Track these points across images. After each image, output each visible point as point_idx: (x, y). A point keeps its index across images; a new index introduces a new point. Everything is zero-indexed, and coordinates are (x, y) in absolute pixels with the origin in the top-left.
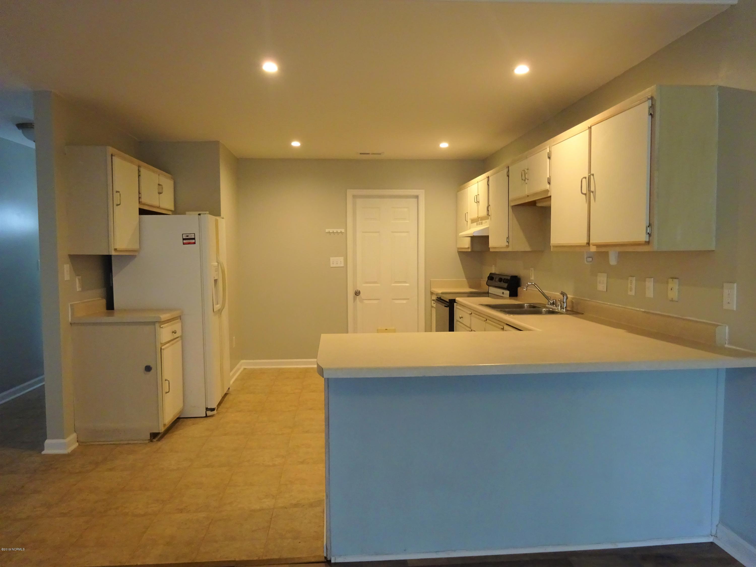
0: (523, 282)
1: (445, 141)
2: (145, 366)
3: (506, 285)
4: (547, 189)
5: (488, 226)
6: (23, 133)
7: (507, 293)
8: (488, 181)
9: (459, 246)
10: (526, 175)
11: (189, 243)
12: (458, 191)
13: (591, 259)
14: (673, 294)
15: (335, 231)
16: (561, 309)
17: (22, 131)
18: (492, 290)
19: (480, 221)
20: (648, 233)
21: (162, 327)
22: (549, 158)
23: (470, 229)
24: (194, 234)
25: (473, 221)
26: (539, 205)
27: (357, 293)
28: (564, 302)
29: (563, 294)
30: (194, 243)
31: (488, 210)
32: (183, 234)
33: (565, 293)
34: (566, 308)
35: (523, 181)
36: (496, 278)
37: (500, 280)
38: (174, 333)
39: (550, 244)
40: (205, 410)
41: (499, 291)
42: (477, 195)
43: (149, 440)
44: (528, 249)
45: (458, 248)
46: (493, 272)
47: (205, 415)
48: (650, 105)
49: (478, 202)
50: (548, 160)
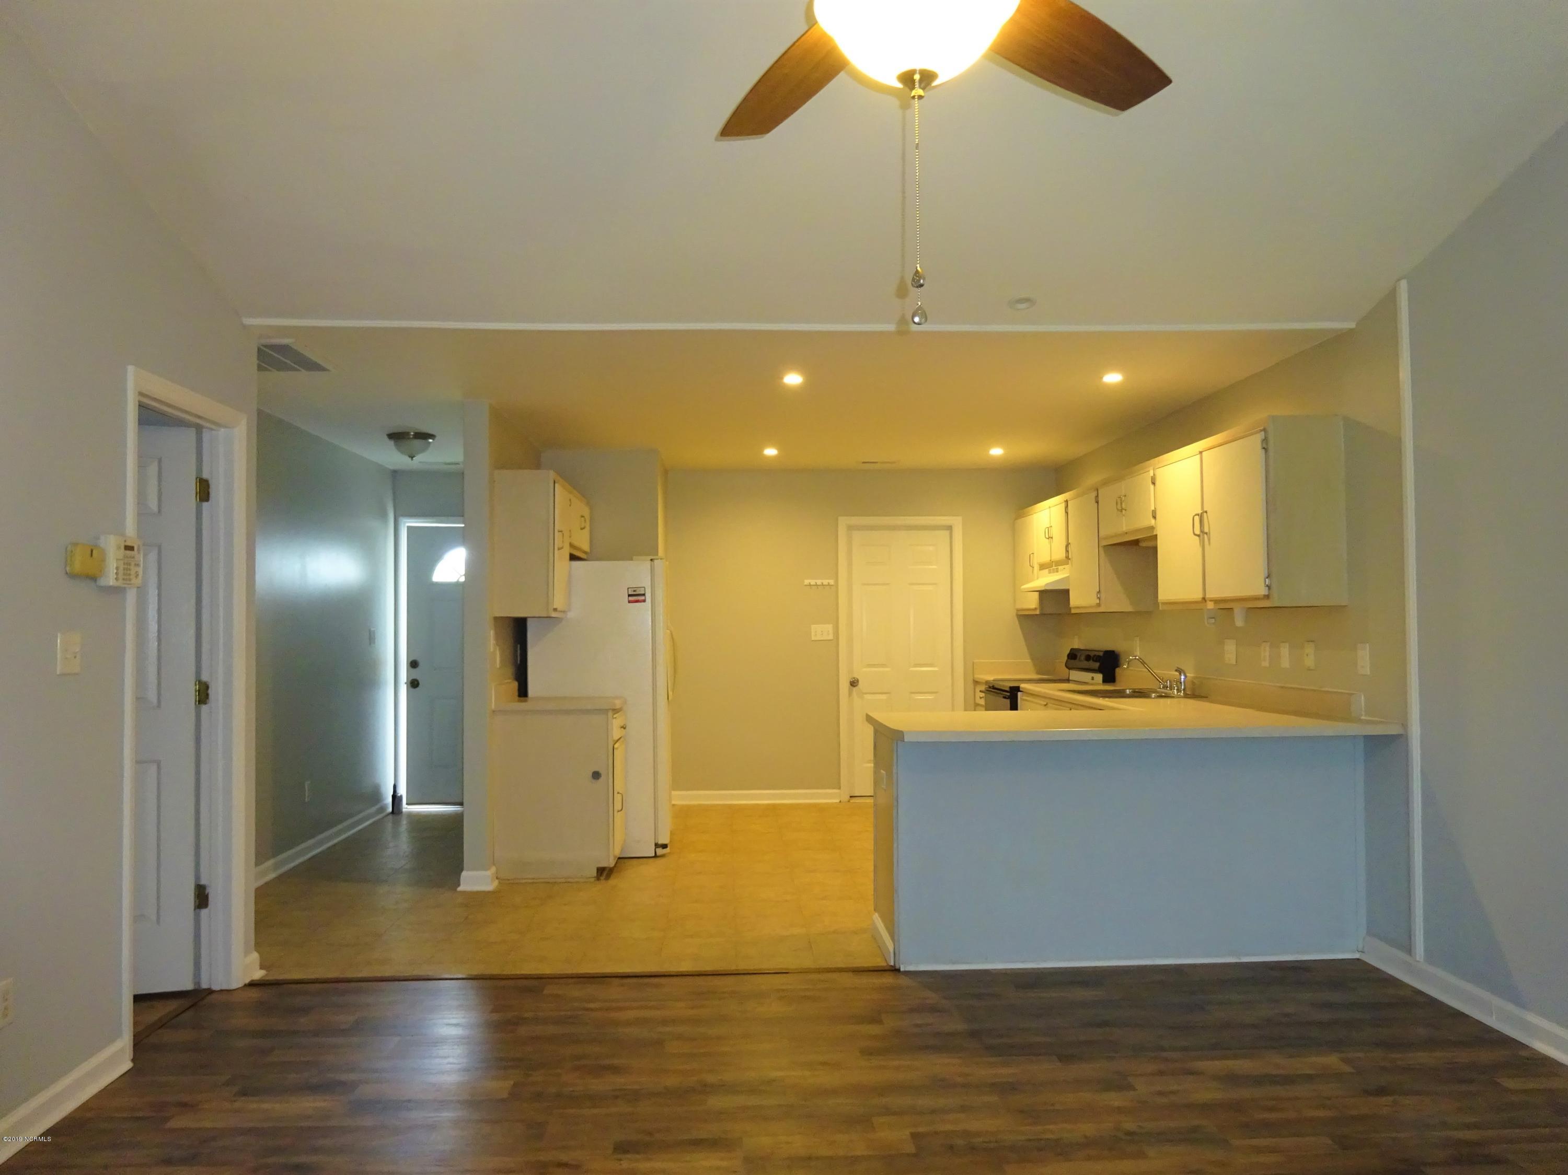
0: (1123, 659)
1: (997, 443)
2: (592, 772)
3: (1096, 665)
4: (1152, 525)
5: (1068, 575)
6: (396, 445)
7: (1099, 677)
8: (1067, 507)
9: (1019, 606)
10: (1123, 504)
11: (637, 601)
12: (1016, 519)
13: (1213, 621)
14: (1310, 661)
15: (819, 582)
16: (1177, 693)
17: (395, 442)
18: (1075, 675)
19: (1054, 568)
20: (1267, 586)
21: (616, 718)
22: (1154, 483)
23: (1038, 578)
24: (643, 589)
25: (1043, 567)
26: (1143, 544)
27: (854, 683)
28: (1181, 683)
29: (1180, 671)
30: (644, 601)
31: (1067, 551)
32: (628, 589)
33: (1181, 670)
34: (1184, 690)
35: (1119, 512)
36: (1081, 656)
37: (1088, 658)
38: (622, 729)
39: (1157, 601)
40: (654, 847)
41: (1086, 676)
42: (1048, 526)
43: (594, 877)
44: (1129, 608)
45: (1018, 610)
46: (1076, 646)
47: (654, 855)
48: (1264, 438)
49: (1050, 538)
50: (1152, 486)
